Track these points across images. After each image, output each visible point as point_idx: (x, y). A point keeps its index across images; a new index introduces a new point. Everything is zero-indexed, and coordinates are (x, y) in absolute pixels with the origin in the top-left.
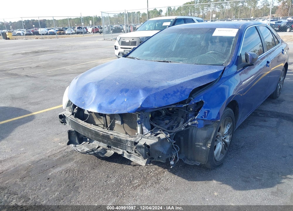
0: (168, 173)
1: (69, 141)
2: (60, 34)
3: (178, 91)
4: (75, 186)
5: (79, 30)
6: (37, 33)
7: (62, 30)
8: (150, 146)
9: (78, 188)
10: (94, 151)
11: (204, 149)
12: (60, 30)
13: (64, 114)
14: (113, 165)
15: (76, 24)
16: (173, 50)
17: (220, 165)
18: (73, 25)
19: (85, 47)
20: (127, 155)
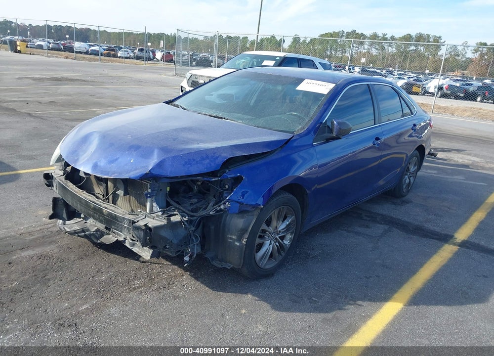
0: (189, 277)
1: (52, 214)
2: (108, 55)
3: (207, 157)
4: (46, 277)
5: (141, 53)
6: (71, 50)
7: (113, 50)
8: (152, 228)
9: (49, 280)
10: (85, 232)
11: (237, 245)
12: (110, 49)
13: (51, 173)
14: (112, 257)
15: (138, 44)
16: (252, 104)
17: (267, 275)
18: (134, 45)
19: (140, 82)
20: (130, 243)
